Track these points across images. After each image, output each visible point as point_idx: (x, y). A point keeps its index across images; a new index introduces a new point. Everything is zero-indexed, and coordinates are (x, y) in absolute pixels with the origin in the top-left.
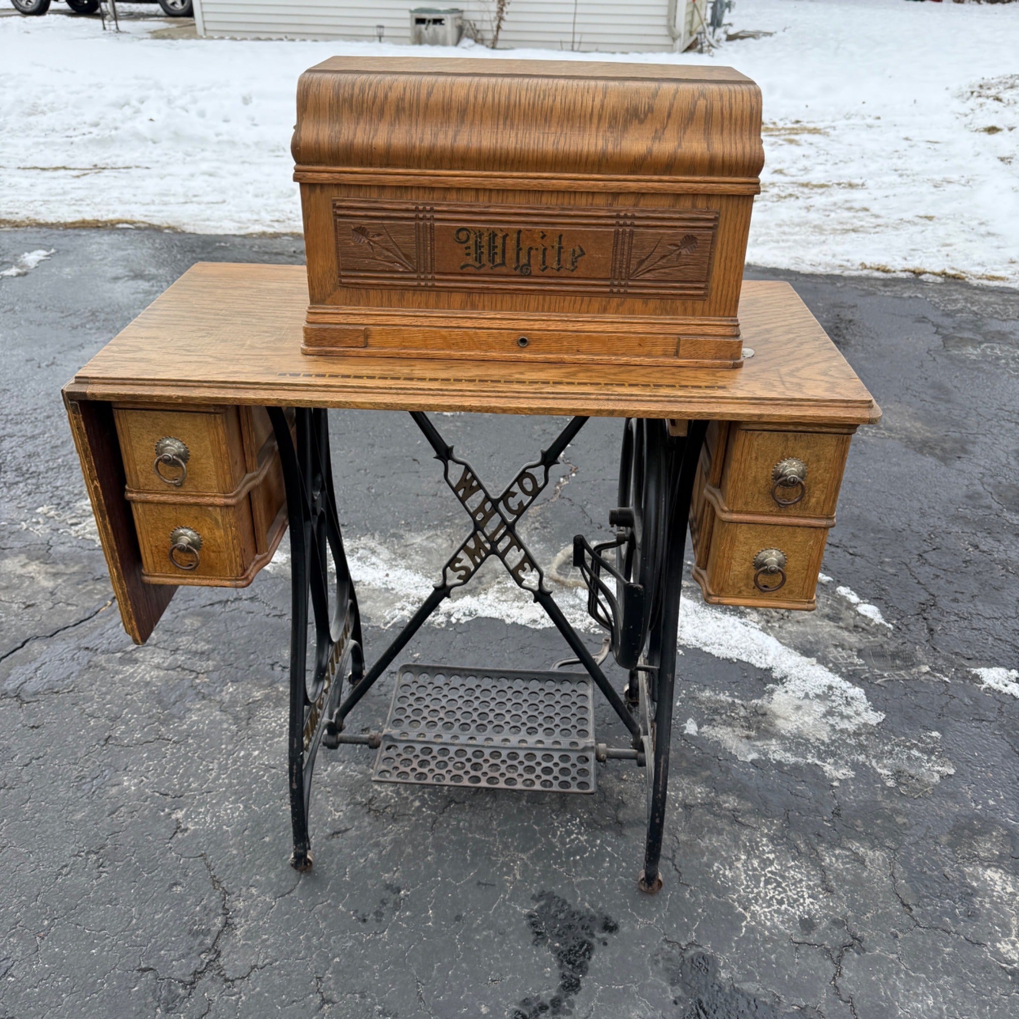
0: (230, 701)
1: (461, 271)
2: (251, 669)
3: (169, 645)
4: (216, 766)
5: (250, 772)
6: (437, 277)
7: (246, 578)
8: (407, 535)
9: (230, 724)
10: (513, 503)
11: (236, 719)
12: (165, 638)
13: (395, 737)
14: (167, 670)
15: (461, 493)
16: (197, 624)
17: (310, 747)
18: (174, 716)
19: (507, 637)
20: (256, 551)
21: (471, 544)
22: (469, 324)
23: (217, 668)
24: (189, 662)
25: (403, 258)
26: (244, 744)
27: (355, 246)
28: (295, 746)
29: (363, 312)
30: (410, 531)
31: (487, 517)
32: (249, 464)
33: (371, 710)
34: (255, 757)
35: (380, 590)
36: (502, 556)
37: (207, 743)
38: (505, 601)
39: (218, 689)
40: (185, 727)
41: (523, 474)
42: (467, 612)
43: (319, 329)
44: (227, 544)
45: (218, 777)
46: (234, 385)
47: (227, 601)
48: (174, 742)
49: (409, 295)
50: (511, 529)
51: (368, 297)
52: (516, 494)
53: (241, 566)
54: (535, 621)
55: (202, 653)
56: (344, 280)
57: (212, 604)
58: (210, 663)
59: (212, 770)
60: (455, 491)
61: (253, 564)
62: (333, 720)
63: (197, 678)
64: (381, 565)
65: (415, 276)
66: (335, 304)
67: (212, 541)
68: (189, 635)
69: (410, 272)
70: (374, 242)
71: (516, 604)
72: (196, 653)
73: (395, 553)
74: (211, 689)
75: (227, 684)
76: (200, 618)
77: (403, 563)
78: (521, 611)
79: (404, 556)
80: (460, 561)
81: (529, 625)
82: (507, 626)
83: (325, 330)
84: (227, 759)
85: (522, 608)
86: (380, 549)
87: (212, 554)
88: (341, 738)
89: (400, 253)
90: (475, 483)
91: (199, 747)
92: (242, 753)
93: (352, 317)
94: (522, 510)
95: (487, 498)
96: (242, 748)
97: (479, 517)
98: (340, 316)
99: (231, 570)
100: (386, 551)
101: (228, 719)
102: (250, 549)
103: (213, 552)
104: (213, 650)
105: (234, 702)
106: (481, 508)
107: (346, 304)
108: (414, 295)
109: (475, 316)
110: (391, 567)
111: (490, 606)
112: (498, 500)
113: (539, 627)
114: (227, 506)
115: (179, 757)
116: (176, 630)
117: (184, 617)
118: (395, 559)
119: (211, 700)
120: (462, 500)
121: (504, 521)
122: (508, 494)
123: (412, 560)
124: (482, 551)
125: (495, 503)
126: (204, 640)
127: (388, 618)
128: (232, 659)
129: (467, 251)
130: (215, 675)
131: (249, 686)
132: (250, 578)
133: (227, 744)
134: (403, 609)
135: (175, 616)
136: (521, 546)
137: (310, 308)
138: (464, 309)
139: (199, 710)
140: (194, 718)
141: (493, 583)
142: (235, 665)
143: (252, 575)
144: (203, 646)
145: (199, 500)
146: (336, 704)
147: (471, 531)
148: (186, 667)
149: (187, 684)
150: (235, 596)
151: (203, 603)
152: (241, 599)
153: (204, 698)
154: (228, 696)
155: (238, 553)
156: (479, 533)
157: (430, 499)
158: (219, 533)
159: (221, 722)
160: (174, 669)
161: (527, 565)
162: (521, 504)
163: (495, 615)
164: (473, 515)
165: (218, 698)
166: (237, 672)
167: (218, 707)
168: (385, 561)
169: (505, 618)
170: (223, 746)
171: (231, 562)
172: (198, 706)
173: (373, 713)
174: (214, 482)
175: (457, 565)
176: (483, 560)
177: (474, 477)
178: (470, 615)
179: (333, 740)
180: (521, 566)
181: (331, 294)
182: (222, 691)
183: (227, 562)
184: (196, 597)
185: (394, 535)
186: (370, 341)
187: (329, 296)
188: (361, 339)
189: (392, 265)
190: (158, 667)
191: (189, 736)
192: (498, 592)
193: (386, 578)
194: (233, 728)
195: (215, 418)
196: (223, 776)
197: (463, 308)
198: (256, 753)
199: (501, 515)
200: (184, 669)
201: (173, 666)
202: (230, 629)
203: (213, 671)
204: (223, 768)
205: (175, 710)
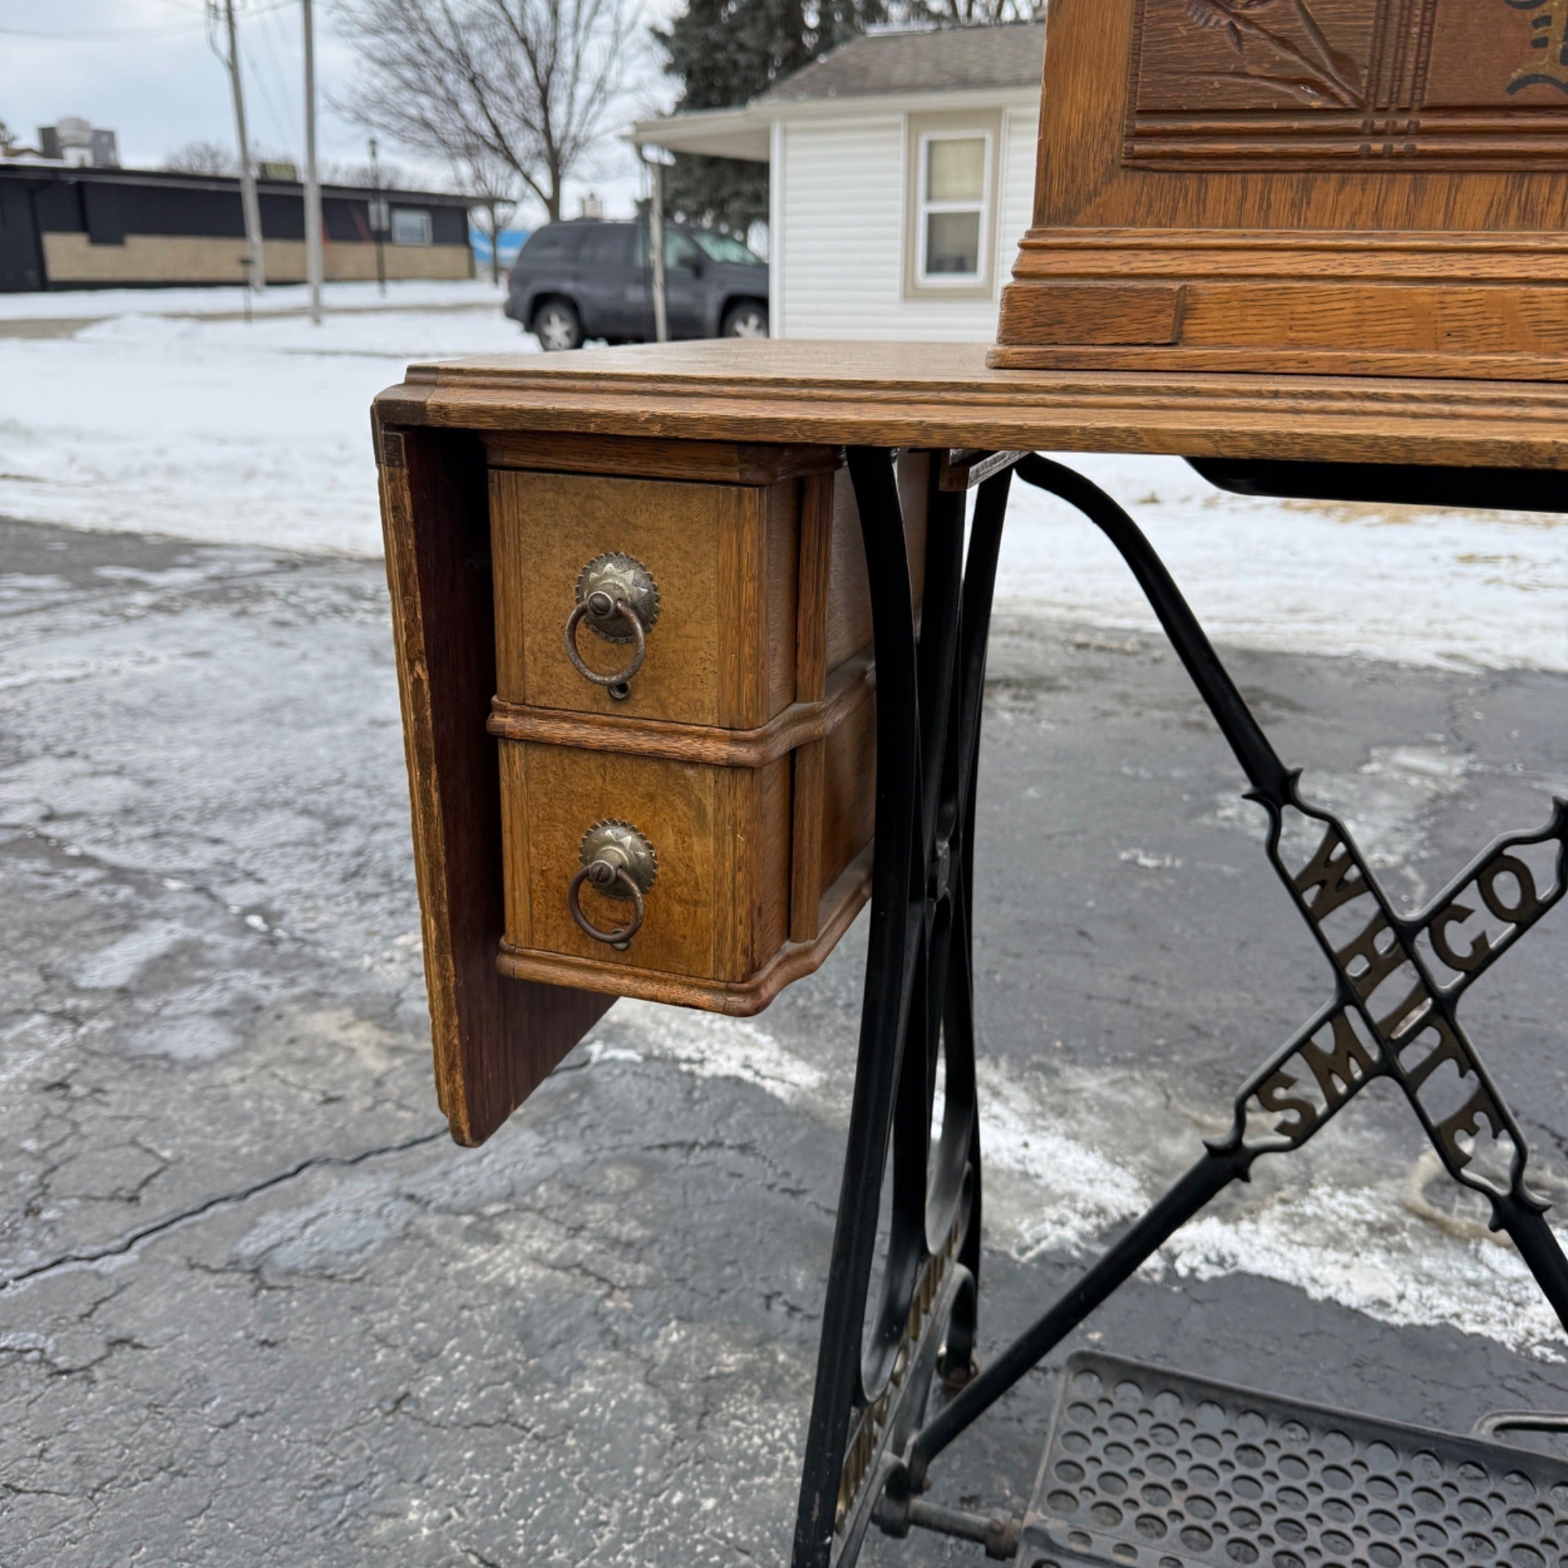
0: (668, 1363)
1: (1509, 99)
2: (724, 1298)
3: (567, 1216)
4: (616, 1518)
5: (690, 1550)
6: (1425, 122)
7: (754, 992)
8: (1068, 1072)
9: (661, 1419)
10: (1459, 938)
11: (677, 1409)
12: (563, 1199)
13: (1058, 1540)
14: (554, 1267)
15: (1310, 896)
16: (629, 1182)
17: (848, 1524)
18: (546, 1376)
19: (1319, 1333)
20: (788, 933)
21: (1325, 1040)
22: (1509, 267)
23: (652, 1284)
24: (599, 1259)
25: (1330, 68)
26: (685, 1473)
27: (1190, 39)
28: (816, 1513)
29: (1183, 241)
30: (1074, 1062)
31: (1379, 969)
32: (803, 676)
33: (985, 1454)
34: (705, 1515)
35: (1010, 1173)
36: (1410, 1085)
37: (606, 1456)
38: (1304, 1244)
39: (648, 1331)
40: (565, 1404)
41: (1496, 861)
42: (1213, 1256)
43: (1048, 293)
44: (718, 881)
45: (614, 1548)
46: (805, 392)
47: (693, 1145)
48: (536, 1437)
49: (1326, 187)
50: (1444, 1009)
51: (1201, 200)
52: (1469, 912)
53: (745, 952)
54: (1382, 1304)
55: (629, 1244)
56: (1141, 147)
57: (664, 1147)
58: (642, 1268)
59: (606, 1524)
60: (1295, 889)
61: (775, 960)
62: (905, 1461)
63: (609, 1296)
64: (1013, 1122)
65: (1357, 123)
66: (1102, 224)
67: (681, 869)
68: (609, 1201)
69: (1346, 111)
70: (1248, 22)
71: (1331, 1255)
72: (615, 1242)
73: (1042, 1102)
74: (634, 1328)
75: (667, 1323)
76: (637, 1171)
77: (1060, 1125)
78: (1349, 1275)
79: (1061, 1112)
80: (1288, 1083)
81: (1369, 1312)
82: (1314, 1303)
83: (1066, 293)
84: (642, 1505)
85: (1346, 1267)
86: (1008, 1089)
87: (677, 908)
88: (917, 1511)
89: (1321, 52)
90: (1354, 872)
91: (587, 1460)
92: (678, 1498)
93: (1146, 255)
94: (1483, 958)
95: (1385, 917)
96: (680, 1485)
97: (1357, 967)
98: (1113, 256)
99: (719, 961)
100: (1022, 1095)
101: (658, 1406)
102: (773, 915)
103: (682, 901)
104: (652, 1242)
105: (676, 1369)
106: (1363, 944)
107: (1133, 223)
108: (1342, 186)
109: (1532, 244)
110: (1034, 1129)
111: (1268, 1249)
112: (1416, 927)
113: (1397, 1320)
114: (734, 767)
115: (537, 1478)
116: (586, 1188)
117: (608, 1162)
118: (1042, 1116)
119: (628, 1354)
120: (1312, 918)
121: (1426, 985)
122: (1446, 911)
123: (1080, 1122)
124: (1353, 1062)
125: (1406, 933)
126: (638, 1217)
127: (1028, 1238)
128: (687, 1267)
129: (1538, 33)
130: (647, 1298)
131: (715, 1336)
132: (765, 993)
133: (648, 1468)
134: (1062, 1223)
135: (589, 1158)
136: (1468, 1062)
137: (1029, 234)
138: (1496, 227)
139: (602, 1371)
140: (588, 1388)
141: (1269, 1201)
142: (690, 1283)
143: (771, 987)
144: (632, 1230)
145: (667, 745)
146: (913, 1419)
147: (1329, 1002)
148: (591, 1268)
149: (587, 1306)
150: (711, 1136)
151: (648, 1140)
152: (721, 1145)
153: (615, 1345)
154: (666, 1352)
155: (742, 911)
156: (1351, 1012)
157: (1116, 1007)
158: (702, 847)
159: (643, 1410)
160: (566, 1269)
161: (1481, 1119)
162: (1480, 942)
163: (1282, 1273)
164: (1338, 962)
165: (645, 1352)
166: (692, 1302)
167: (641, 1373)
168: (1021, 1116)
169: (1306, 1283)
170: (639, 1470)
171: (721, 935)
172: (601, 1362)
173: (991, 1461)
174: (709, 695)
175: (1280, 1093)
176: (1354, 1088)
177: (1353, 856)
178: (1221, 1262)
179: (895, 1512)
180: (1464, 1122)
181: (1097, 193)
182: (655, 1336)
183: (713, 935)
184: (636, 1128)
185: (1040, 1067)
186: (1191, 328)
187: (1089, 200)
188: (1166, 320)
189: (1290, 90)
190: (536, 1259)
191: (568, 1427)
192: (1283, 1221)
193: (1023, 1151)
194: (667, 1429)
195: (740, 497)
196: (627, 1547)
197: (1493, 220)
198: (709, 1504)
199: (1419, 967)
200: (586, 1273)
201: (567, 1261)
202: (691, 1201)
203: (645, 1287)
204: (630, 1525)
205: (550, 1362)
